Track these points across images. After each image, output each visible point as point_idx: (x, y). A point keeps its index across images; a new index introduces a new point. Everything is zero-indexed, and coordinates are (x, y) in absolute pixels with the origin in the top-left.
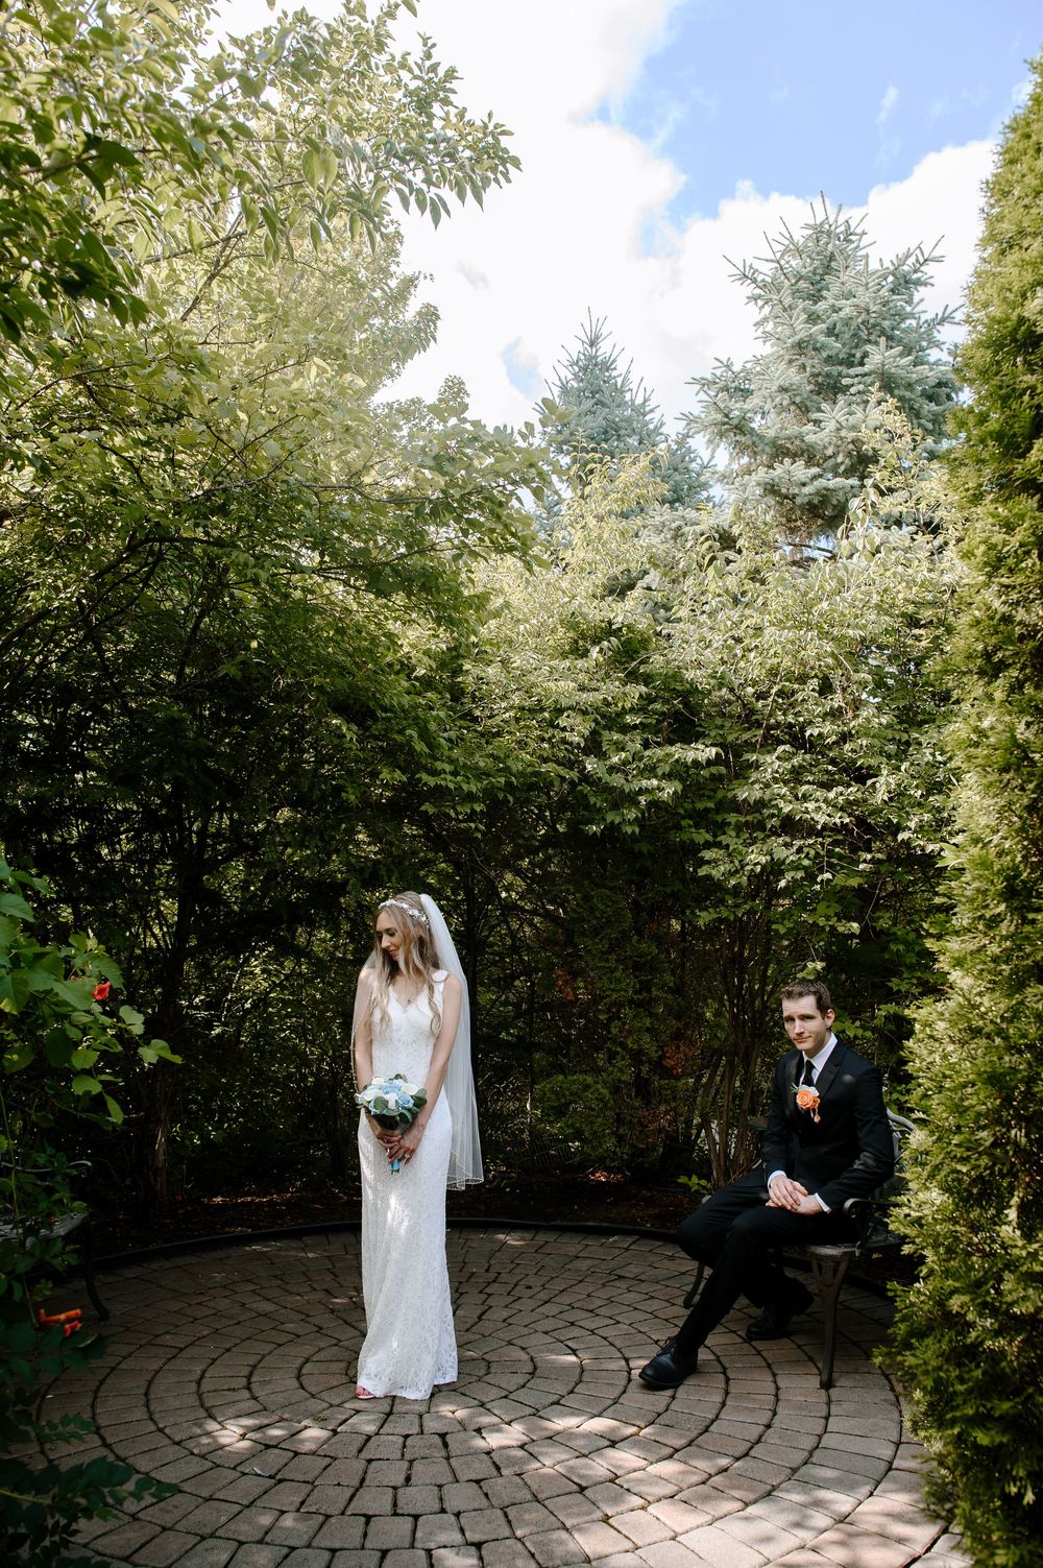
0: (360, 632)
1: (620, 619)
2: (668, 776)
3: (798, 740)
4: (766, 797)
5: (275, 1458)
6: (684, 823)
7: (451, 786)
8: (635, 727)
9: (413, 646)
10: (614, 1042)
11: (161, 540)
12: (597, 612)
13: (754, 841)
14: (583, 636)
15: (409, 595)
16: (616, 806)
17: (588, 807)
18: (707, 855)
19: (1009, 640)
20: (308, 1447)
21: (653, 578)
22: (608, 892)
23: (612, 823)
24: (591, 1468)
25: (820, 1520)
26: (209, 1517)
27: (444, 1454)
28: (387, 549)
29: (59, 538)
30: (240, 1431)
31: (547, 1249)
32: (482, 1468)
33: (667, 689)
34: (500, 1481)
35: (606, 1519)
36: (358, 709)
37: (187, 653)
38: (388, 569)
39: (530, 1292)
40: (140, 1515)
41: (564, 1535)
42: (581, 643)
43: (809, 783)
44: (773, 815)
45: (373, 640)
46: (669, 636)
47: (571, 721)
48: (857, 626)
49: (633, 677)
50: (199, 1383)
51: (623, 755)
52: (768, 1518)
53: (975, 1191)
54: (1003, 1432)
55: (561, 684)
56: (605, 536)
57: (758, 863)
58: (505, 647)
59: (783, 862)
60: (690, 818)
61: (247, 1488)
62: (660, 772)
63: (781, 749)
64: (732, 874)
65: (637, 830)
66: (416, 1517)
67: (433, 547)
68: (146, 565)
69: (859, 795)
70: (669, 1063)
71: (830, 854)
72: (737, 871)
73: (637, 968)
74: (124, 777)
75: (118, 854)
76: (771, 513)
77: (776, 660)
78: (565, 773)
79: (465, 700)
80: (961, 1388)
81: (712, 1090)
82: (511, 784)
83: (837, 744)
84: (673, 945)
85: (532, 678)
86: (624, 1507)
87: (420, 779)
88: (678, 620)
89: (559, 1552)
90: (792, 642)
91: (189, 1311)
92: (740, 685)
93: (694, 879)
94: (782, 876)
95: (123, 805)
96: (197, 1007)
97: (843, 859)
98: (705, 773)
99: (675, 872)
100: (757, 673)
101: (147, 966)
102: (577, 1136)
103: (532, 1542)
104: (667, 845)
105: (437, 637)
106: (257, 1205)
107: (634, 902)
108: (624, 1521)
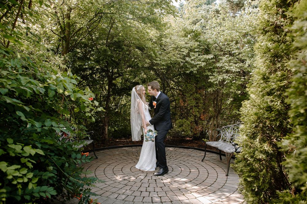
0: (141, 32)
1: (194, 29)
2: (203, 61)
3: (231, 55)
4: (223, 66)
5: (126, 182)
6: (206, 71)
7: (159, 63)
8: (197, 52)
9: (152, 35)
10: (191, 113)
11: (102, 13)
12: (189, 28)
13: (220, 74)
14: (187, 33)
15: (151, 24)
16: (192, 68)
17: (187, 68)
18: (210, 77)
19: (268, 26)
20: (132, 180)
21: (203, 21)
22: (190, 85)
23: (191, 71)
24: (182, 186)
25: (223, 197)
26: (114, 190)
27: (155, 183)
28: (145, 14)
29: (82, 13)
30: (120, 177)
31: (177, 151)
32: (163, 185)
33: (204, 44)
34: (165, 187)
35: (184, 194)
36: (141, 49)
37: (108, 37)
38: (146, 18)
39: (173, 158)
40: (103, 189)
41: (176, 197)
42: (186, 34)
43: (232, 63)
44: (224, 69)
45: (144, 33)
46: (205, 33)
47: (184, 50)
48: (244, 30)
49: (197, 41)
50: (113, 169)
51: (194, 57)
52: (213, 196)
53: (252, 136)
54: (253, 179)
55: (182, 42)
56: (192, 11)
57: (220, 79)
58: (171, 35)
59: (226, 79)
60: (208, 70)
61: (122, 186)
62: (201, 61)
63: (227, 56)
64: (215, 81)
65: (196, 72)
66: (150, 192)
67: (155, 13)
68: (99, 19)
69: (242, 65)
70: (201, 118)
71: (236, 77)
72: (216, 81)
73: (196, 99)
74: (97, 61)
75: (97, 76)
76: (228, 6)
77: (226, 37)
78: (182, 61)
79: (163, 46)
80: (246, 171)
81: (210, 123)
82: (171, 63)
83: (238, 55)
84: (204, 95)
85: (176, 41)
86: (187, 193)
87: (153, 62)
88: (207, 29)
89: (175, 199)
90: (230, 33)
91: (111, 158)
92: (219, 43)
93: (208, 82)
94: (225, 81)
95: (97, 67)
96: (113, 106)
97: (238, 78)
98: (211, 61)
99: (204, 81)
100: (223, 40)
101: (103, 98)
102: (183, 131)
103: (170, 197)
104: (203, 75)
105: (157, 33)
106: (124, 141)
107: (196, 87)
108: (187, 195)
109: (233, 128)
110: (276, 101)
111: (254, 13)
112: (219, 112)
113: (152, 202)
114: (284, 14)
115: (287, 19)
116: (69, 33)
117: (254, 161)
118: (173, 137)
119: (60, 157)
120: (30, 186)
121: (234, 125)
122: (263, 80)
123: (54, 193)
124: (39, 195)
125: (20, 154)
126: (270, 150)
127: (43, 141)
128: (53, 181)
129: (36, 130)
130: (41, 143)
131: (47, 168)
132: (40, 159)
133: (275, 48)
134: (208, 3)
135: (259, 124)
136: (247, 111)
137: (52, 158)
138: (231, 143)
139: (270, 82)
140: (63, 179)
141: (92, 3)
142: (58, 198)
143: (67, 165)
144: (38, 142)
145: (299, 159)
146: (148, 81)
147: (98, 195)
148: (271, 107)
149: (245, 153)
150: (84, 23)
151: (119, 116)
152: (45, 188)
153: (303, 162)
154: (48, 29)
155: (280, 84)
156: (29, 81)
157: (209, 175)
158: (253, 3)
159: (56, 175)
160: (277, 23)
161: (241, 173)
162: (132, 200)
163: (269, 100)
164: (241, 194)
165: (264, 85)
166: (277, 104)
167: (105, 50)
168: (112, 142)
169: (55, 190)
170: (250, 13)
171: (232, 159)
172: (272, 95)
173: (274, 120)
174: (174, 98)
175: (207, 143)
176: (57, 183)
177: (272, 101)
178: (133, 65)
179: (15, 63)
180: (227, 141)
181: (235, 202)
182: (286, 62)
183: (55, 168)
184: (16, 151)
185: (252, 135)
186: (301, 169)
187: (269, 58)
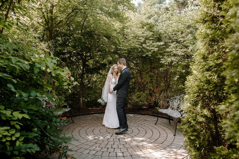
0: (108, 24)
1: (149, 22)
3: (178, 42)
4: (171, 51)
5: (96, 140)
6: (158, 55)
7: (122, 48)
8: (151, 40)
9: (117, 27)
10: (147, 87)
11: (77, 9)
12: (145, 21)
13: (169, 57)
14: (143, 25)
15: (116, 18)
16: (148, 52)
17: (143, 52)
18: (162, 59)
19: (207, 16)
20: (100, 139)
21: (156, 16)
22: (146, 65)
23: (147, 54)
24: (139, 144)
25: (172, 152)
26: (87, 147)
27: (119, 141)
28: (111, 10)
29: (62, 10)
30: (91, 137)
31: (136, 116)
32: (125, 143)
33: (157, 34)
34: (127, 145)
35: (141, 150)
36: (108, 37)
37: (82, 28)
38: (112, 13)
39: (133, 122)
40: (78, 146)
41: (135, 152)
42: (143, 26)
43: (178, 48)
44: (172, 53)
45: (110, 25)
46: (158, 25)
47: (141, 38)
48: (188, 23)
49: (151, 31)
50: (86, 131)
51: (149, 44)
52: (164, 152)
54: (195, 137)
55: (139, 32)
56: (148, 9)
57: (169, 61)
58: (131, 27)
59: (173, 61)
60: (159, 54)
61: (92, 144)
62: (155, 47)
63: (174, 43)
64: (165, 62)
65: (151, 56)
66: (115, 149)
67: (119, 9)
68: (75, 13)
69: (186, 50)
70: (155, 91)
71: (181, 59)
72: (166, 62)
73: (150, 77)
74: (74, 47)
75: (74, 59)
76: (175, 5)
77: (174, 29)
78: (140, 47)
79: (125, 35)
80: (189, 131)
81: (161, 95)
82: (131, 49)
83: (183, 42)
84: (156, 74)
85: (135, 31)
86: (144, 149)
87: (117, 47)
88: (159, 23)
89: (134, 154)
90: (177, 25)
91: (85, 122)
92: (168, 33)
93: (160, 63)
94: (173, 63)
95: (74, 52)
96: (86, 82)
97: (183, 60)
98: (162, 47)
99: (157, 62)
100: (171, 31)
101: (79, 76)
102: (141, 101)
103: (130, 152)
104: (156, 58)
105: (120, 25)
106: (95, 109)
107: (150, 67)
108: (143, 151)
109: (179, 99)
110: (214, 76)
111: (196, 10)
112: (168, 87)
113: (116, 156)
114: (220, 7)
115: (222, 11)
116: (52, 25)
117: (196, 123)
118: (133, 106)
119: (43, 121)
120: (18, 143)
121: (180, 96)
122: (203, 59)
123: (38, 149)
124: (26, 151)
125: (10, 118)
126: (209, 114)
127: (29, 107)
128: (37, 140)
129: (24, 99)
130: (28, 110)
131: (33, 129)
132: (27, 123)
133: (213, 34)
134: (160, 3)
135: (200, 94)
136: (190, 84)
137: (37, 122)
138: (178, 110)
139: (209, 61)
140: (46, 138)
141: (70, 1)
142: (42, 153)
143: (49, 127)
144: (25, 108)
145: (233, 120)
146: (113, 62)
147: (73, 151)
148: (209, 80)
149: (189, 117)
150: (63, 17)
151: (91, 90)
152: (30, 145)
153: (237, 123)
154: (35, 21)
155: (217, 62)
156: (18, 60)
157: (161, 135)
158: (195, 2)
159: (40, 135)
160: (214, 14)
161: (186, 133)
162: (101, 155)
163: (208, 75)
164: (185, 149)
165: (204, 63)
166: (214, 78)
167: (80, 38)
168: (85, 110)
169: (38, 147)
170: (193, 10)
171: (178, 123)
172: (210, 71)
173: (212, 91)
174: (133, 76)
175: (159, 110)
176: (41, 141)
177: (210, 76)
178: (102, 50)
179: (7, 46)
180: (175, 109)
181: (181, 156)
182: (221, 45)
183: (39, 129)
184: (6, 116)
185: (194, 103)
186: (236, 128)
187: (208, 41)
